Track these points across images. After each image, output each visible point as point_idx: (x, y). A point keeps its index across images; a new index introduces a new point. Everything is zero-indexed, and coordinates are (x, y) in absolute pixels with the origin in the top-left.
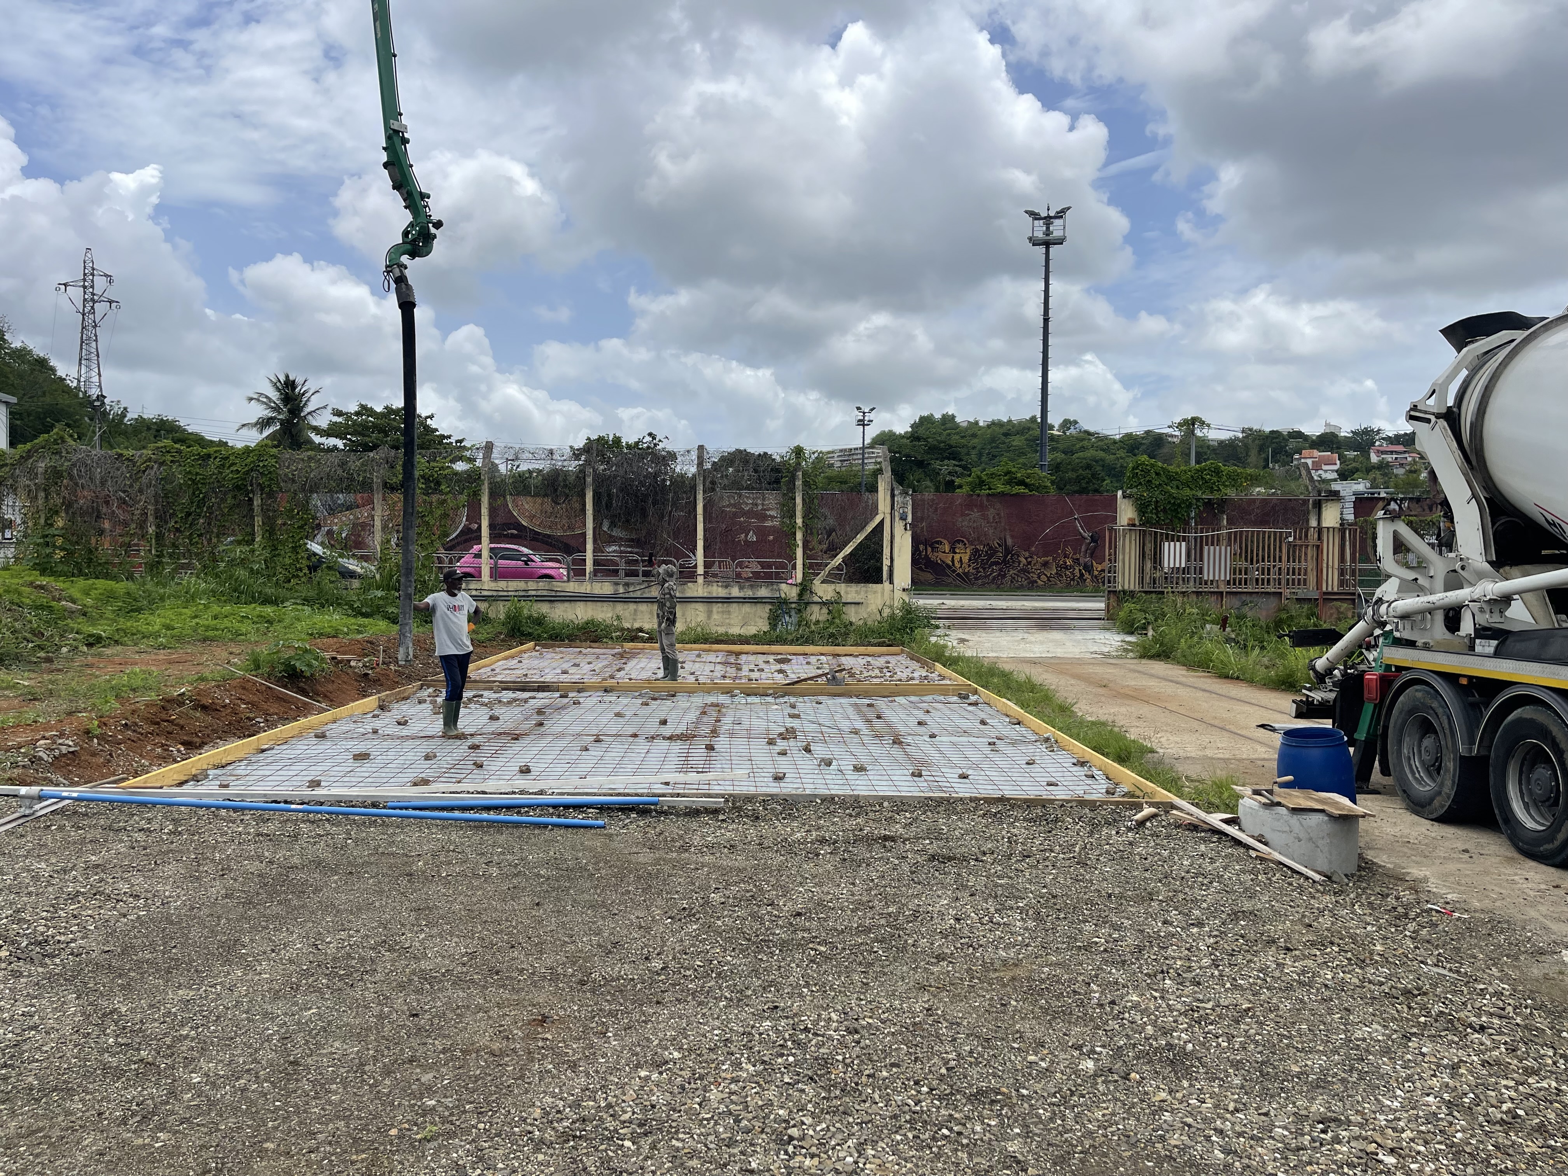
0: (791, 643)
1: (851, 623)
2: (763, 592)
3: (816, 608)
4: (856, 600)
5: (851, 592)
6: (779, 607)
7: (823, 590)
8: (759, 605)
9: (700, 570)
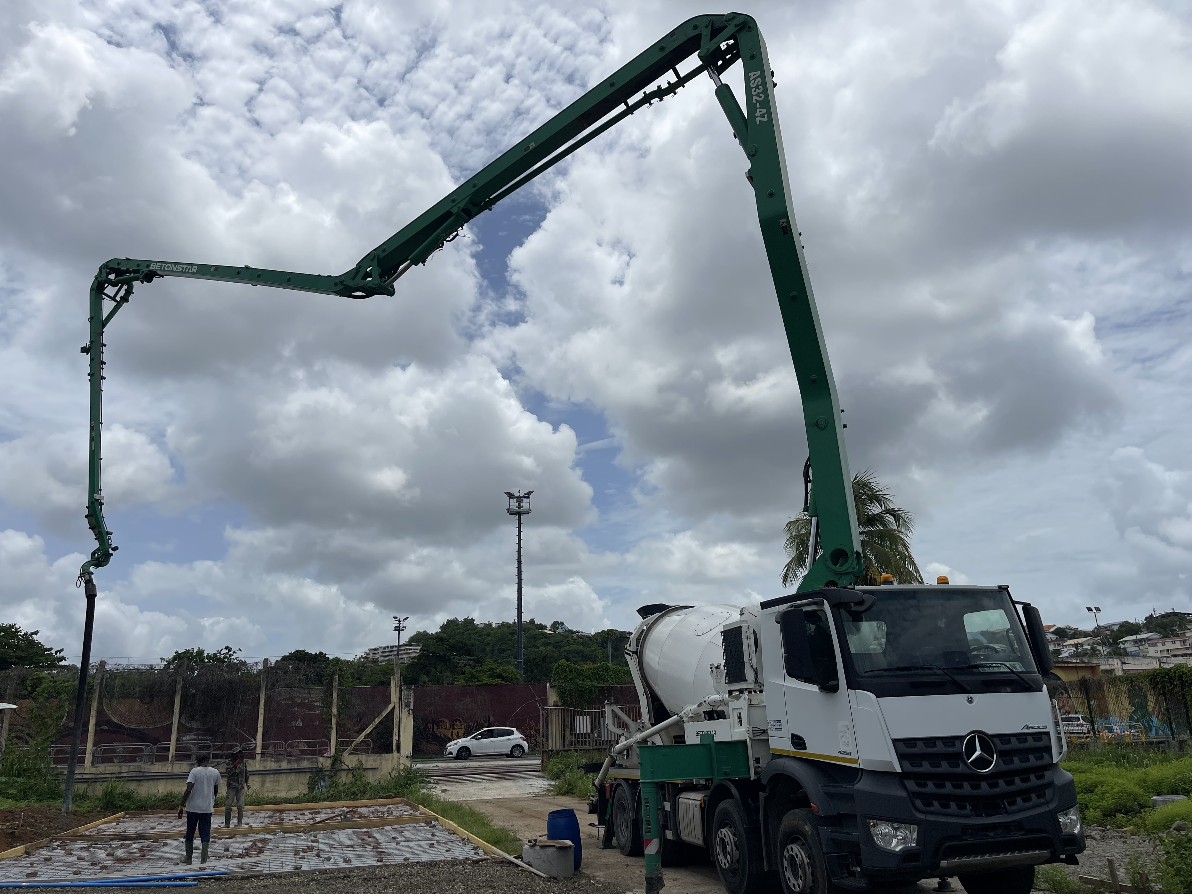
0: (324, 800)
1: (368, 783)
2: (305, 764)
3: (344, 774)
4: (374, 766)
5: (369, 761)
6: (317, 774)
7: (350, 760)
8: (301, 774)
9: (259, 750)
